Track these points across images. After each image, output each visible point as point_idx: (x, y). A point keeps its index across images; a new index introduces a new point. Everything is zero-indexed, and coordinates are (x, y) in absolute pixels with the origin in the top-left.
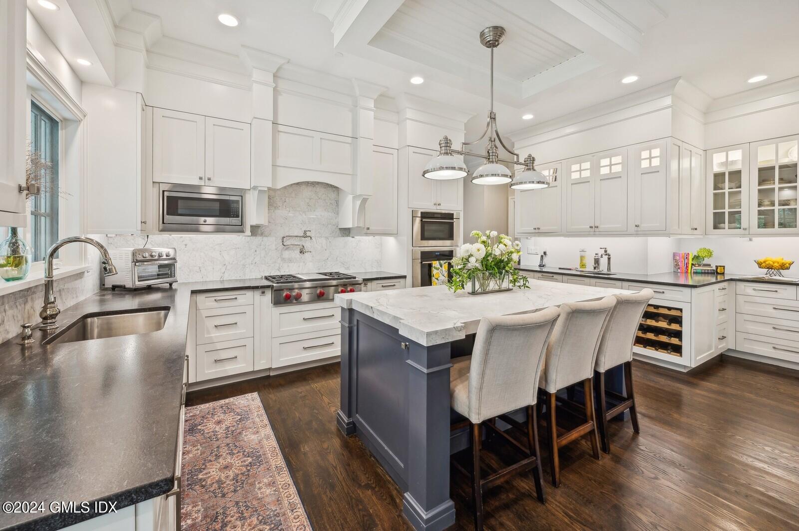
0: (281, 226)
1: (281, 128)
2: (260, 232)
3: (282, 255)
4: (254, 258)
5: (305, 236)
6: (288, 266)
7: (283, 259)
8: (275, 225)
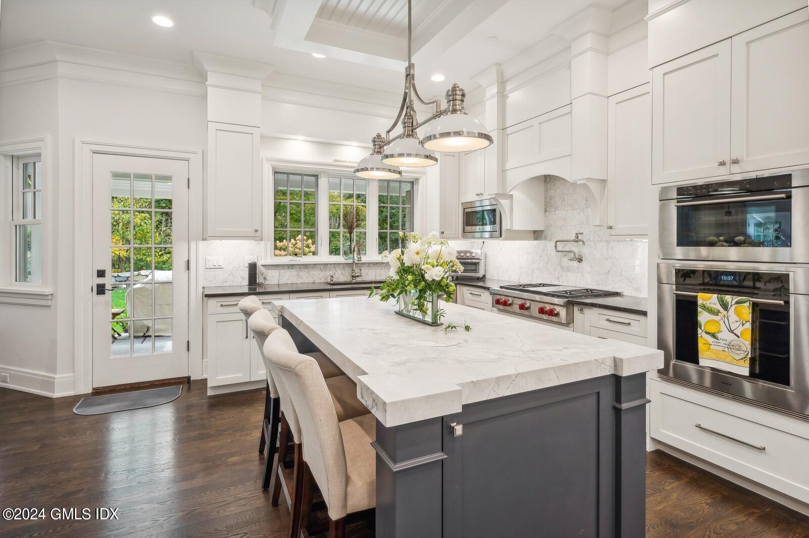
0: (561, 229)
1: (509, 131)
2: (543, 237)
3: (561, 261)
4: (540, 263)
5: (577, 241)
6: (566, 276)
7: (562, 267)
8: (556, 228)
